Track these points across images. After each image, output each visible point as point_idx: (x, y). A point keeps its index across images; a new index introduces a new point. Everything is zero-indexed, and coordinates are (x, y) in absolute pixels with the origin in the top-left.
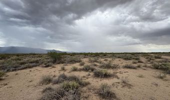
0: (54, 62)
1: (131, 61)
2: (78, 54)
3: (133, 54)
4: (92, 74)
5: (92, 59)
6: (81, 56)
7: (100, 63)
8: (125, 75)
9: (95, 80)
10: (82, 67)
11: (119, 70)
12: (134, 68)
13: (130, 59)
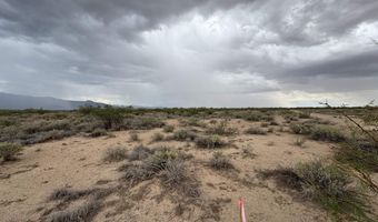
0: (108, 127)
3: (263, 110)
4: (192, 144)
13: (257, 120)
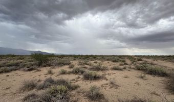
0: (40, 65)
1: (119, 63)
2: (67, 56)
3: (120, 57)
4: (81, 76)
5: (82, 61)
6: (70, 58)
7: (90, 65)
8: (112, 76)
9: (84, 83)
10: (72, 70)
11: (107, 72)
12: (121, 70)
13: (117, 62)
